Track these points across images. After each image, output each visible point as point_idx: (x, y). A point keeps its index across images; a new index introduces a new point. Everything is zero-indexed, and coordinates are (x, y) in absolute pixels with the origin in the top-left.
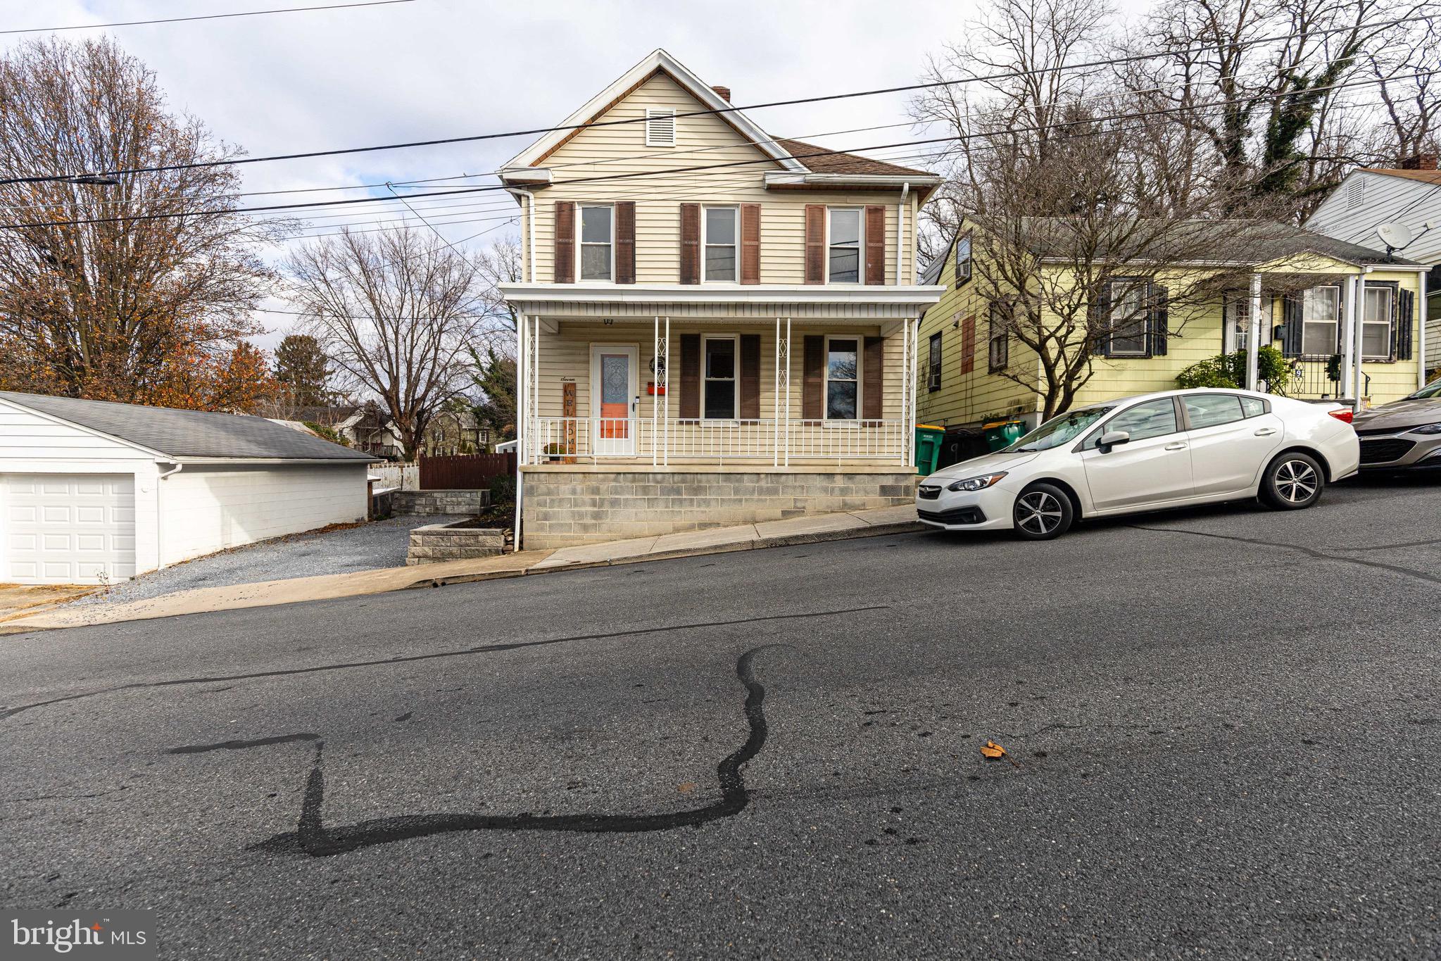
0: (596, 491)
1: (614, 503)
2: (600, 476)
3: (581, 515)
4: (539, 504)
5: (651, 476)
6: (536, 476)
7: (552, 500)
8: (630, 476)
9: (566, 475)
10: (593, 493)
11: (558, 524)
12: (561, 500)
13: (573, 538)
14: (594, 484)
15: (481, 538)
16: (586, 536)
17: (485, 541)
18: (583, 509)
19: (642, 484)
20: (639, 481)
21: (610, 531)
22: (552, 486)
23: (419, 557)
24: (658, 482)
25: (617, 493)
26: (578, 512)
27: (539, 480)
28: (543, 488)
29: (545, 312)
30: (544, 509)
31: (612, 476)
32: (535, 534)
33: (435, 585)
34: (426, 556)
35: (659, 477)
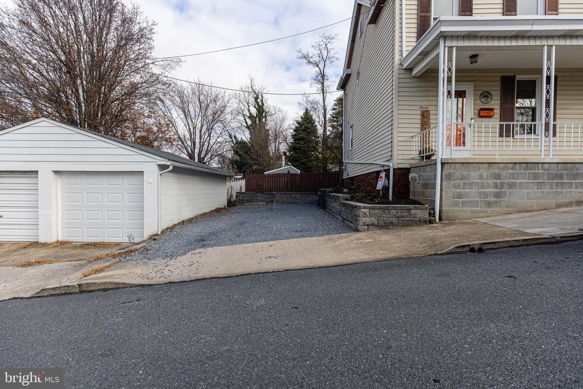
0: (498, 176)
1: (511, 186)
2: (501, 165)
3: (486, 195)
4: (455, 187)
5: (540, 165)
6: (453, 165)
7: (465, 184)
8: (524, 165)
9: (475, 165)
10: (495, 178)
11: (469, 201)
12: (471, 184)
13: (480, 212)
14: (497, 171)
15: (413, 212)
16: (489, 210)
17: (416, 213)
18: (487, 190)
19: (533, 171)
20: (531, 169)
21: (508, 207)
22: (464, 173)
23: (368, 225)
24: (545, 170)
25: (513, 178)
26: (484, 193)
27: (455, 169)
28: (458, 174)
29: (461, 43)
30: (459, 190)
31: (510, 166)
32: (452, 208)
33: (472, 250)
34: (373, 225)
35: (547, 166)
